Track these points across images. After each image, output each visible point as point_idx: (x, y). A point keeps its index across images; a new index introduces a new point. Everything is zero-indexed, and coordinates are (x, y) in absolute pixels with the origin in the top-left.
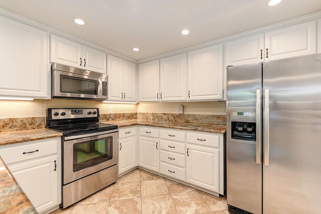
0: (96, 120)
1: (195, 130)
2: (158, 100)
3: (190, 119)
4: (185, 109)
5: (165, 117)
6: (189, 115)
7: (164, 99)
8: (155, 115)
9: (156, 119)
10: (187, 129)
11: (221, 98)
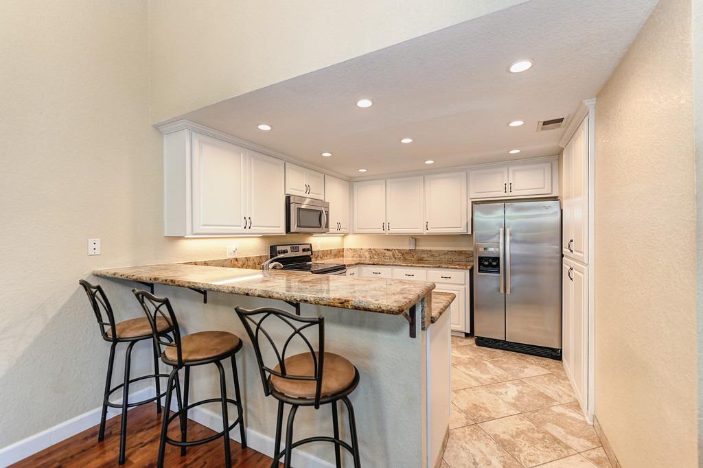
0: (308, 259)
1: (439, 267)
2: (384, 232)
3: (424, 256)
4: (417, 243)
5: (390, 254)
6: (423, 251)
7: (392, 231)
8: (373, 252)
9: (375, 256)
10: (430, 267)
11: (465, 231)
